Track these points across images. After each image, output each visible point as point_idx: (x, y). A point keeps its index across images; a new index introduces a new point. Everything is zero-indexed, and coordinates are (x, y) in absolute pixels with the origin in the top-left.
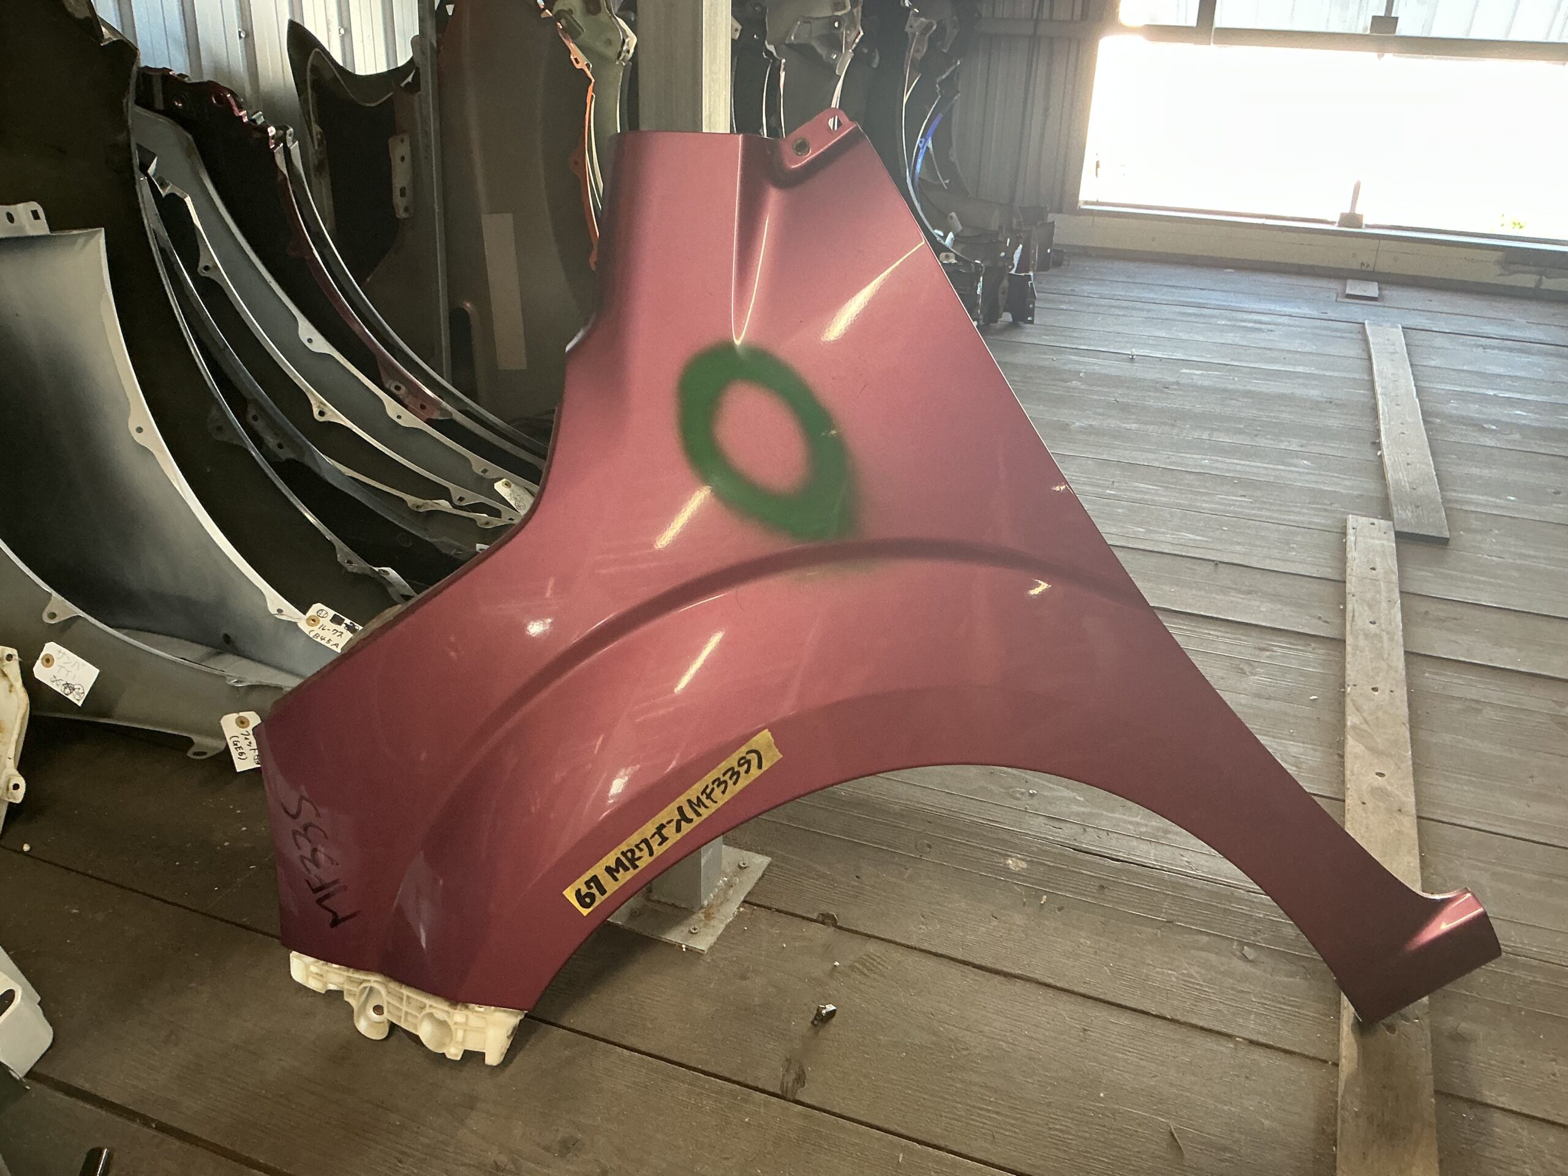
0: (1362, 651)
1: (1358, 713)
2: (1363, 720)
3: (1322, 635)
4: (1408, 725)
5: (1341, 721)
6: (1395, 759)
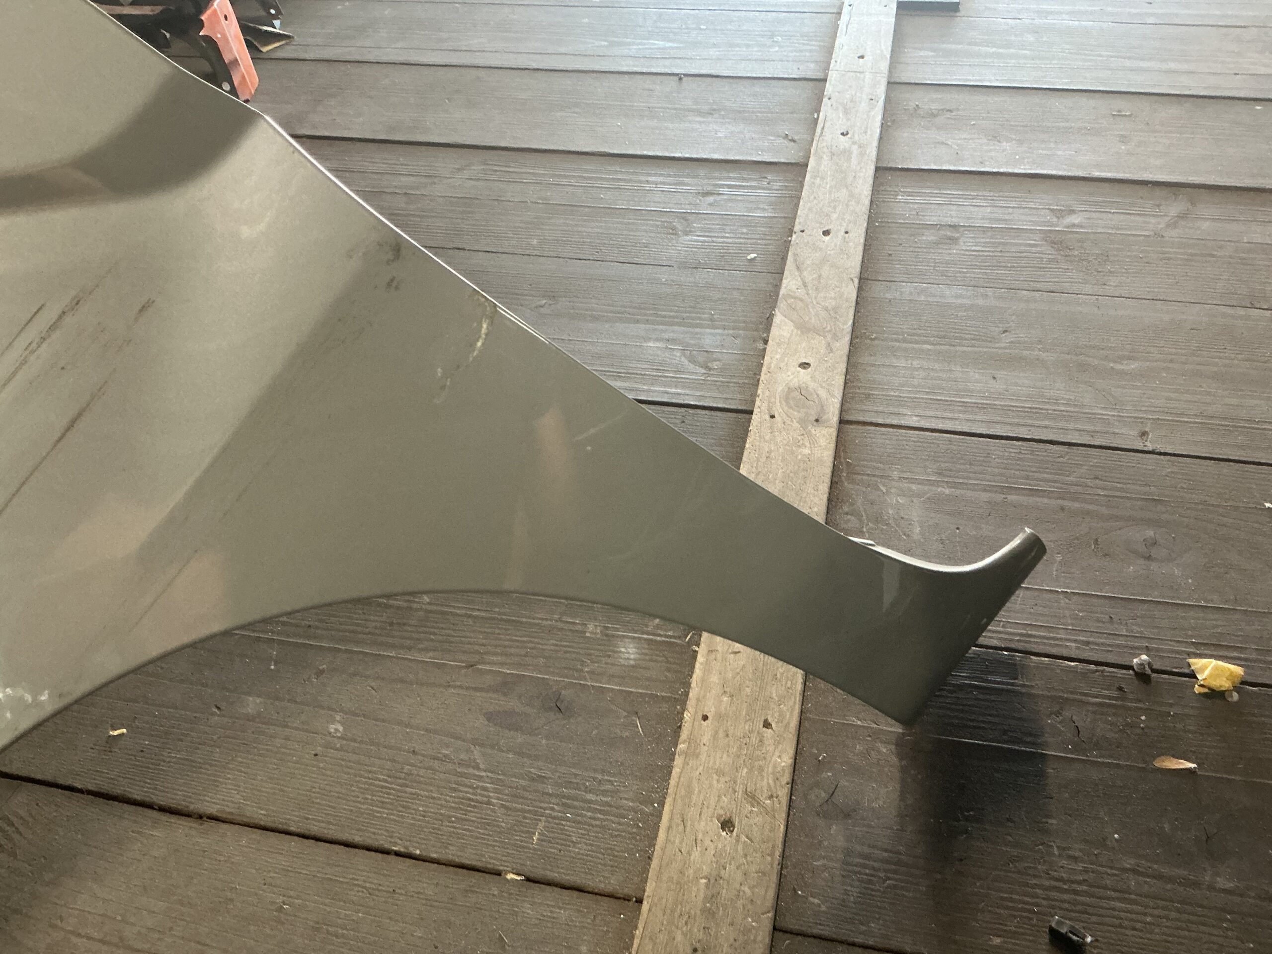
0: (823, 178)
1: (797, 273)
2: (800, 283)
3: (783, 160)
4: (856, 281)
5: (777, 287)
6: (829, 336)
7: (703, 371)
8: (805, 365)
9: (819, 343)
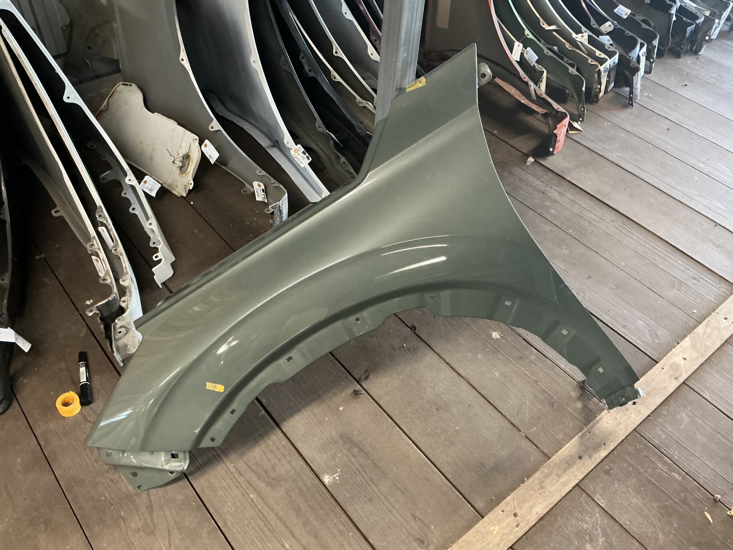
2: (703, 331)
4: (723, 342)
5: (695, 327)
6: (700, 355)
7: (652, 341)
8: (685, 359)
9: (695, 354)
